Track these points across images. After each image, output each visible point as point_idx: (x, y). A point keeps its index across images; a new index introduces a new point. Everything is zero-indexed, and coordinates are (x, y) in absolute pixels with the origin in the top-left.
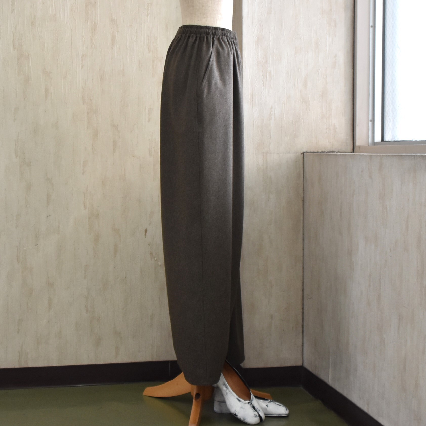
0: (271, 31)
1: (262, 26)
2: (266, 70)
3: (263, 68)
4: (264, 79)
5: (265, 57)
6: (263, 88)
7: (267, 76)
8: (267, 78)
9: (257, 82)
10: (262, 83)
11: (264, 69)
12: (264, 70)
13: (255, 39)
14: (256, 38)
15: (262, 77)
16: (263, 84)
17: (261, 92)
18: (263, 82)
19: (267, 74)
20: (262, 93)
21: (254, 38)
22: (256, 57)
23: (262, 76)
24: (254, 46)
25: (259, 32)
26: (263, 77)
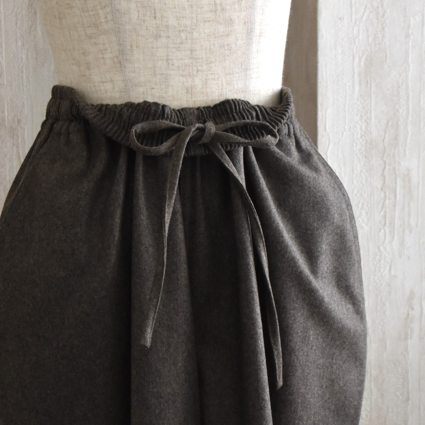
0: (410, 32)
1: (384, 15)
2: (394, 168)
3: (385, 162)
4: (387, 201)
5: (390, 124)
6: (382, 231)
7: (396, 190)
8: (398, 197)
9: (363, 212)
10: (382, 213)
11: (387, 167)
12: (386, 171)
13: (360, 61)
14: (363, 59)
15: (382, 195)
16: (385, 217)
17: (379, 248)
18: (385, 212)
19: (396, 184)
20: (382, 249)
21: (357, 60)
22: (361, 128)
23: (382, 189)
24: (357, 88)
25: (371, 39)
26: (385, 193)
